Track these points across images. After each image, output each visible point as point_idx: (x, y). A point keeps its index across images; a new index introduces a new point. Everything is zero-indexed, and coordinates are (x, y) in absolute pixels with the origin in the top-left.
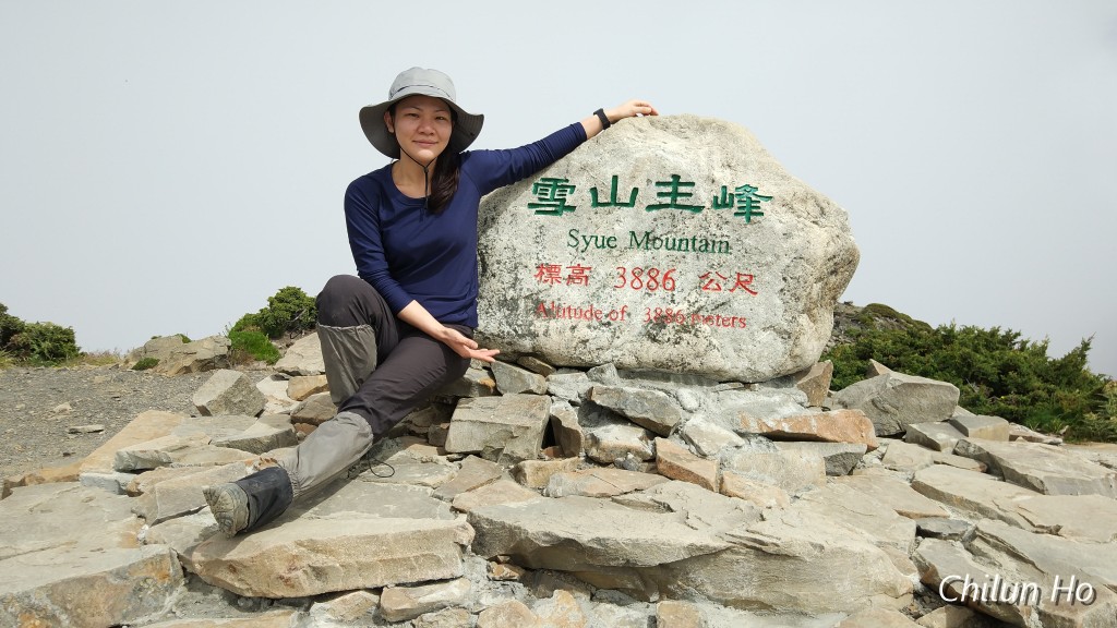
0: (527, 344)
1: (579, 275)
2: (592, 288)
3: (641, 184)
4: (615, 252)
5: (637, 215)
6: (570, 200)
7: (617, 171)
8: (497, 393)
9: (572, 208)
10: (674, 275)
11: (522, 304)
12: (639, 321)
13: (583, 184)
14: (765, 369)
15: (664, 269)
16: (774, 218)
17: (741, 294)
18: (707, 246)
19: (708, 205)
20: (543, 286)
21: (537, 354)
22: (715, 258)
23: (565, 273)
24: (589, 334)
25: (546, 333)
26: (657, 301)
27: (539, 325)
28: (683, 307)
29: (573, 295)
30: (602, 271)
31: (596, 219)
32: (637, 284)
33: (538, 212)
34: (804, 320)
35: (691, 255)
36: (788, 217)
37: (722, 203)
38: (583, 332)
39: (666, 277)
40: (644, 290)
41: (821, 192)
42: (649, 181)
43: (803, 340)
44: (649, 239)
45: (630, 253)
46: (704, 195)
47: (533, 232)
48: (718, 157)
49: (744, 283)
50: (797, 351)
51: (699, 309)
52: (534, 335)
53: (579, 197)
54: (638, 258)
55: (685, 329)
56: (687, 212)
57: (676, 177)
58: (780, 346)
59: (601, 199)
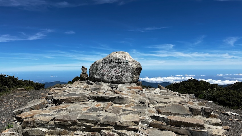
2: (109, 73)
5: (114, 63)
6: (106, 61)
7: (112, 58)
11: (101, 75)
12: (115, 76)
14: (130, 81)
16: (130, 63)
17: (126, 73)
20: (103, 72)
22: (123, 68)
23: (106, 71)
24: (109, 78)
26: (116, 74)
28: (120, 75)
29: (107, 73)
30: (110, 70)
31: (109, 64)
32: (114, 72)
33: (103, 63)
34: (134, 76)
35: (120, 68)
36: (132, 63)
37: (124, 62)
39: (118, 71)
41: (135, 60)
42: (115, 60)
43: (134, 78)
44: (116, 66)
46: (122, 61)
47: (102, 66)
48: (124, 57)
50: (133, 80)
51: (122, 75)
52: (102, 78)
54: (115, 69)
55: (120, 77)
57: (119, 59)
58: (131, 79)
59: (110, 62)
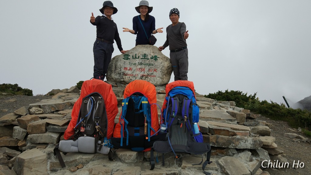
0: (122, 80)
1: (130, 69)
2: (132, 72)
3: (140, 55)
4: (136, 66)
5: (139, 60)
7: (136, 53)
8: (117, 87)
9: (129, 59)
10: (145, 69)
11: (122, 74)
12: (139, 76)
13: (131, 55)
14: (158, 83)
15: (143, 68)
16: (159, 60)
17: (155, 72)
18: (150, 65)
19: (150, 58)
20: (125, 71)
21: (124, 81)
22: (151, 66)
23: (128, 69)
24: (132, 78)
25: (125, 78)
26: (142, 73)
27: (124, 77)
28: (146, 74)
29: (129, 72)
30: (134, 69)
31: (133, 60)
32: (139, 70)
33: (124, 59)
34: (164, 76)
35: (147, 66)
36: (162, 60)
37: (152, 58)
38: (131, 78)
39: (144, 69)
40: (140, 71)
43: (164, 79)
44: (141, 64)
45: (138, 66)
46: (149, 57)
47: (123, 62)
48: (152, 51)
49: (155, 70)
50: (163, 81)
51: (149, 74)
52: (123, 78)
53: (130, 57)
54: (139, 67)
55: (146, 77)
56: (147, 60)
57: (145, 54)
58: (161, 80)
59: (134, 57)
